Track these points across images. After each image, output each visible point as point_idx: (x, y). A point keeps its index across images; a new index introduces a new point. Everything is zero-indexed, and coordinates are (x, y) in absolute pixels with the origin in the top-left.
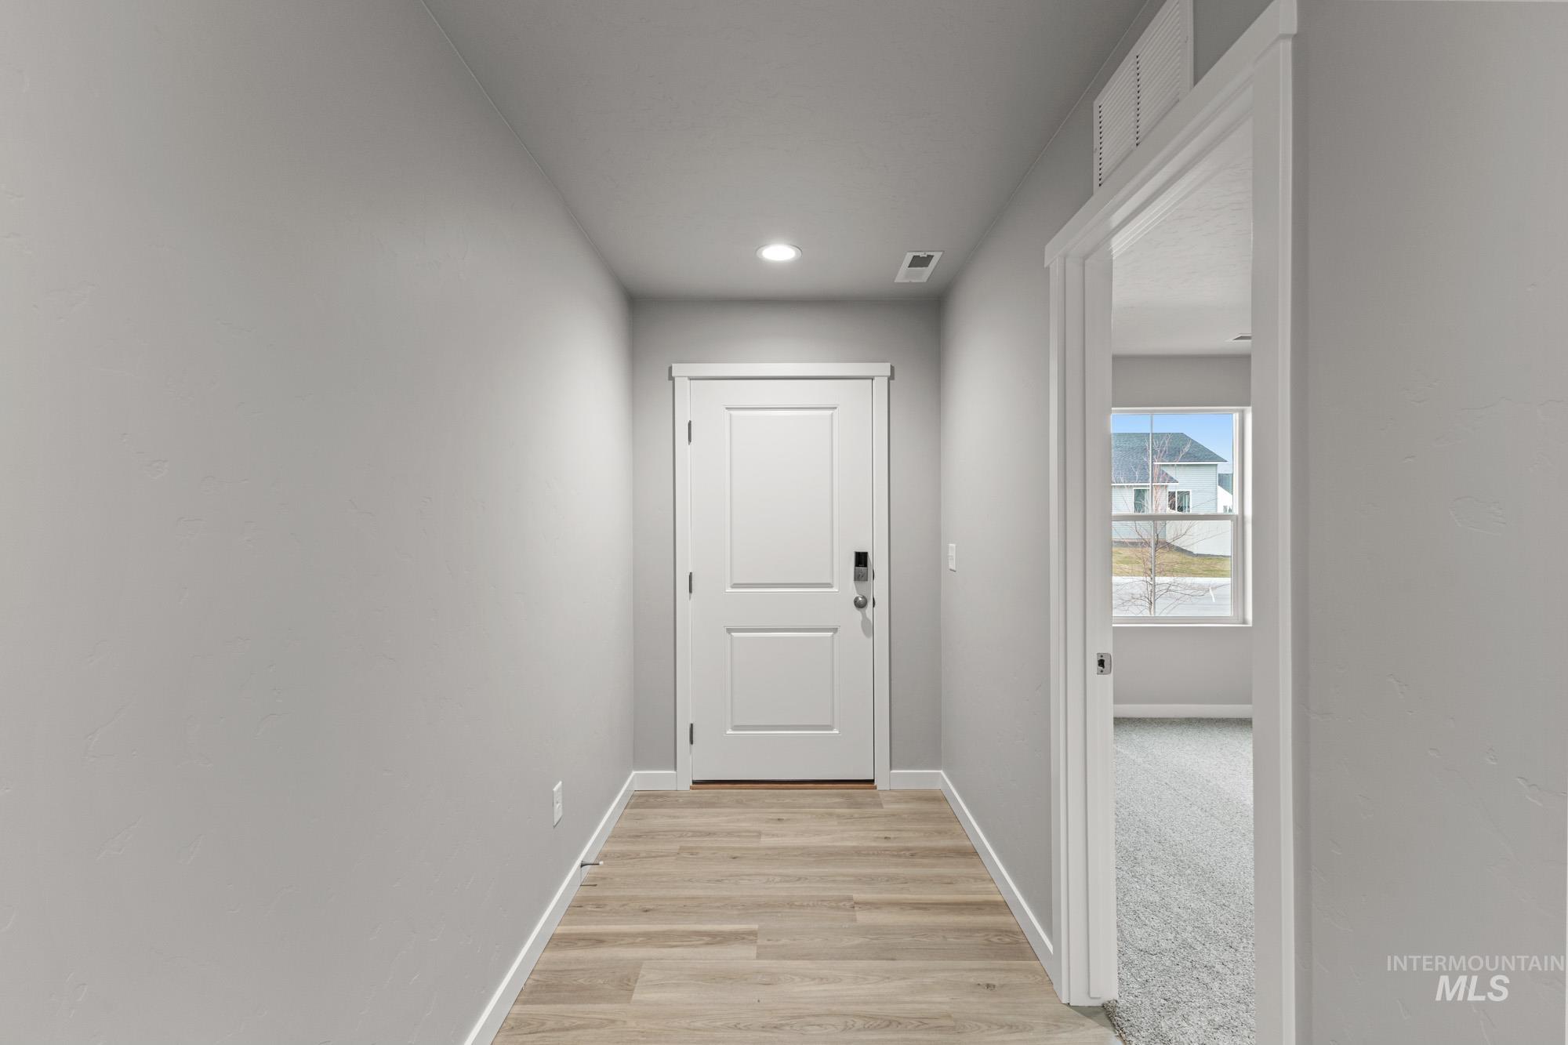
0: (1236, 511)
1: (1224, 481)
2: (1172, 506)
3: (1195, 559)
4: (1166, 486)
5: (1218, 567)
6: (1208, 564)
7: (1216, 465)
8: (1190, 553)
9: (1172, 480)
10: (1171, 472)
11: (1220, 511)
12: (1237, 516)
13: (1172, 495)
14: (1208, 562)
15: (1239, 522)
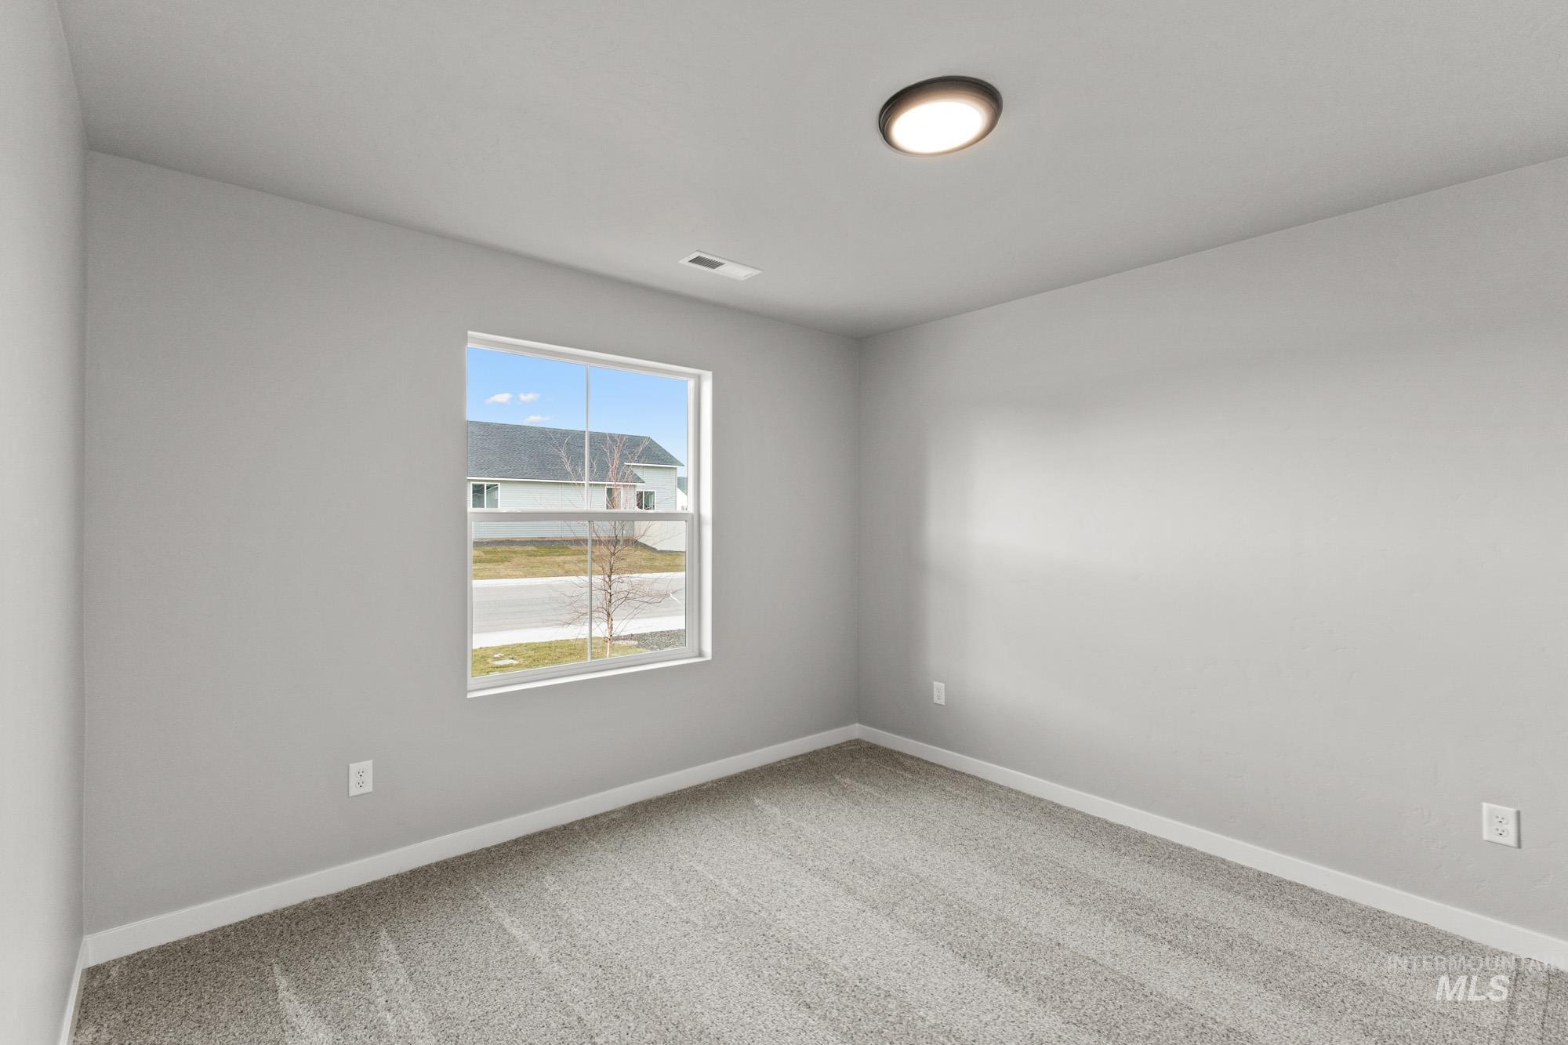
0: (691, 510)
1: (682, 483)
2: (640, 506)
3: (658, 555)
4: (635, 486)
5: (677, 562)
6: (668, 560)
7: (675, 468)
8: (654, 550)
9: (638, 480)
10: (639, 473)
11: (679, 510)
12: (692, 515)
13: (640, 495)
14: (668, 558)
15: (696, 522)
